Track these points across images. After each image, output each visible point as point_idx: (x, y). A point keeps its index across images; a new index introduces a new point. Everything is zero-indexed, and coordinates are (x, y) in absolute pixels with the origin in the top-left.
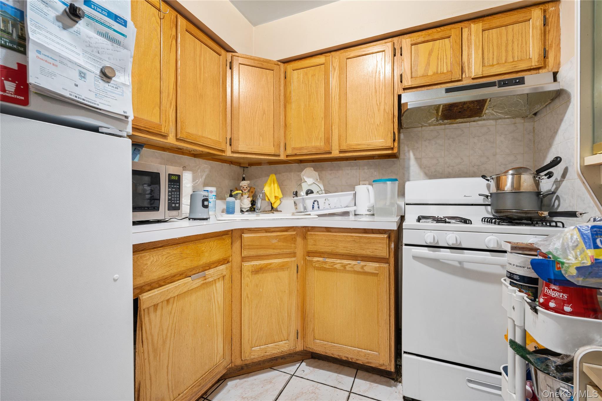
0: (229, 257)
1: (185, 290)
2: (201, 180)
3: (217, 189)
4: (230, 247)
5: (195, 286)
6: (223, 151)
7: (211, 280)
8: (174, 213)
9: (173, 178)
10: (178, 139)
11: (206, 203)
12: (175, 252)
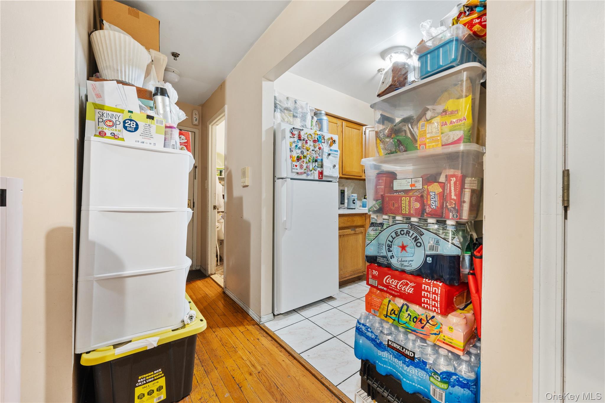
0: (364, 225)
1: (349, 233)
2: (350, 191)
3: (357, 195)
4: (365, 221)
5: (352, 233)
6: (361, 176)
7: (357, 232)
8: (342, 205)
9: (342, 191)
10: (343, 175)
11: (354, 202)
12: (346, 219)
